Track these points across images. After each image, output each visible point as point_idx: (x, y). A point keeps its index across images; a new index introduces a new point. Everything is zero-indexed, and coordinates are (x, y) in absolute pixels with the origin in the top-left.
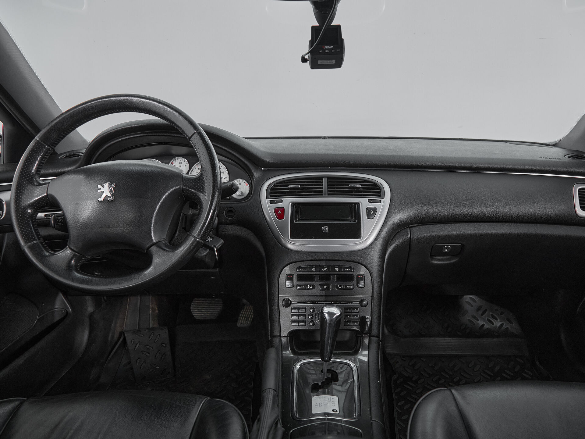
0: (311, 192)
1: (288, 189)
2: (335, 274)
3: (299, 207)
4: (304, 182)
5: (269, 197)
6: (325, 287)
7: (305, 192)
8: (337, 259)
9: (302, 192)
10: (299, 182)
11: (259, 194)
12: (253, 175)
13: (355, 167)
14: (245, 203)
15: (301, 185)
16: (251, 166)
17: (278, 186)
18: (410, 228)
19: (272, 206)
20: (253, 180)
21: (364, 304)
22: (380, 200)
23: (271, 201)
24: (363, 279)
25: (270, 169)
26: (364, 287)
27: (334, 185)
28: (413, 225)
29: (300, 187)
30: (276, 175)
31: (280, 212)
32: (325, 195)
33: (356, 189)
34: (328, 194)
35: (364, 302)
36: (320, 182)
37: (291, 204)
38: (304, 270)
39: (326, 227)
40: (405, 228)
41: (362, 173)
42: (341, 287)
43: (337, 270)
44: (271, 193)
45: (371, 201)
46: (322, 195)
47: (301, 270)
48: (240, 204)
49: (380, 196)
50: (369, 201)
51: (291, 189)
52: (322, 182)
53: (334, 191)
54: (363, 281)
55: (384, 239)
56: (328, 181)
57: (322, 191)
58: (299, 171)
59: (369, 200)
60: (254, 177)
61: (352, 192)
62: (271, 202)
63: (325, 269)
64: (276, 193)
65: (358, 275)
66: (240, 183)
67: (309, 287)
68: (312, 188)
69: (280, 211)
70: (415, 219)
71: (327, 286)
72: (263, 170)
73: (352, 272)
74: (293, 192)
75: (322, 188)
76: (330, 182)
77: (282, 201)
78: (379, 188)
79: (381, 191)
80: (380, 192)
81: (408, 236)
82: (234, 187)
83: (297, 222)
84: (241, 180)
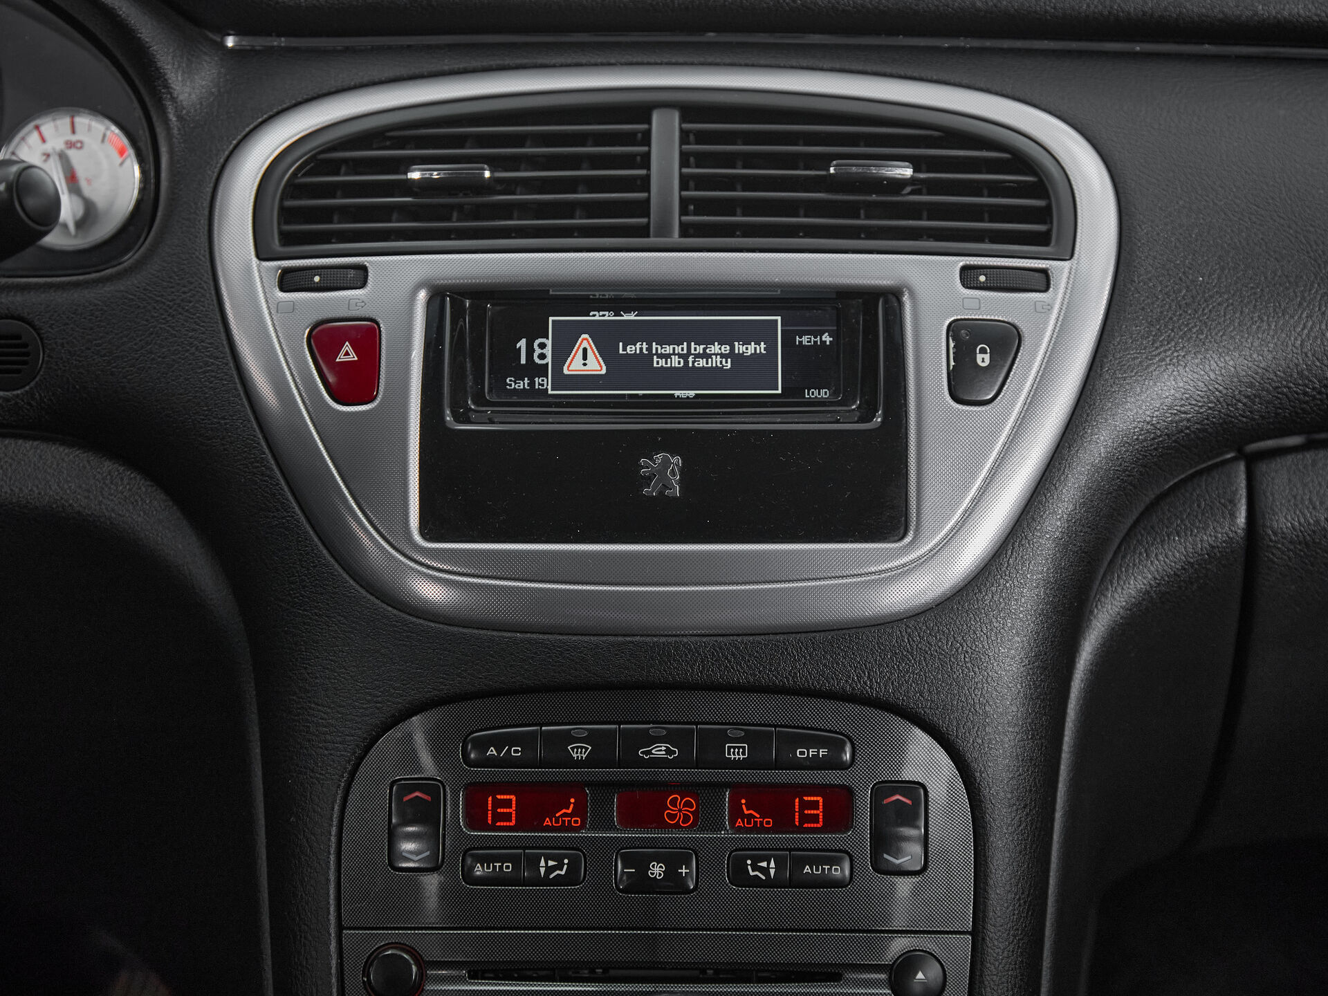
0: (567, 209)
1: (408, 188)
2: (727, 785)
3: (478, 315)
4: (519, 140)
5: (276, 244)
6: (657, 870)
7: (525, 209)
8: (741, 678)
9: (506, 210)
10: (483, 141)
11: (204, 221)
12: (167, 86)
13: (877, 33)
14: (109, 288)
15: (493, 162)
16: (147, 29)
17: (334, 167)
18: (1252, 461)
19: (294, 305)
20: (166, 121)
21: (921, 983)
22: (1044, 272)
23: (286, 272)
24: (916, 817)
25: (283, 41)
26: (925, 868)
27: (728, 160)
28: (1270, 443)
29: (487, 174)
30: (325, 90)
31: (348, 353)
32: (664, 231)
33: (877, 193)
34: (686, 230)
35: (920, 976)
36: (629, 139)
37: (422, 295)
38: (516, 752)
39: (666, 463)
40: (1216, 466)
41: (929, 75)
42: (765, 871)
43: (737, 753)
44: (287, 215)
45: (982, 278)
46: (643, 231)
47: (492, 751)
48: (76, 296)
49: (1042, 239)
50: (968, 277)
51: (426, 187)
52: (646, 139)
53: (727, 207)
54: (918, 828)
55: (1064, 544)
56: (685, 136)
57: (643, 208)
58: (486, 63)
59: (964, 269)
60: (173, 99)
61: (851, 210)
62: (289, 281)
63: (659, 751)
64: (325, 214)
65: (882, 789)
66: (74, 138)
67: (550, 870)
68: (571, 185)
69: (347, 347)
70: (1285, 401)
71: (672, 864)
72: (232, 50)
73: (843, 766)
74: (442, 213)
75: (645, 183)
76: (702, 137)
77: (360, 277)
78: (1041, 181)
79: (1048, 208)
80: (1044, 215)
81: (1233, 516)
82: (31, 202)
83: (469, 422)
84: (83, 121)
